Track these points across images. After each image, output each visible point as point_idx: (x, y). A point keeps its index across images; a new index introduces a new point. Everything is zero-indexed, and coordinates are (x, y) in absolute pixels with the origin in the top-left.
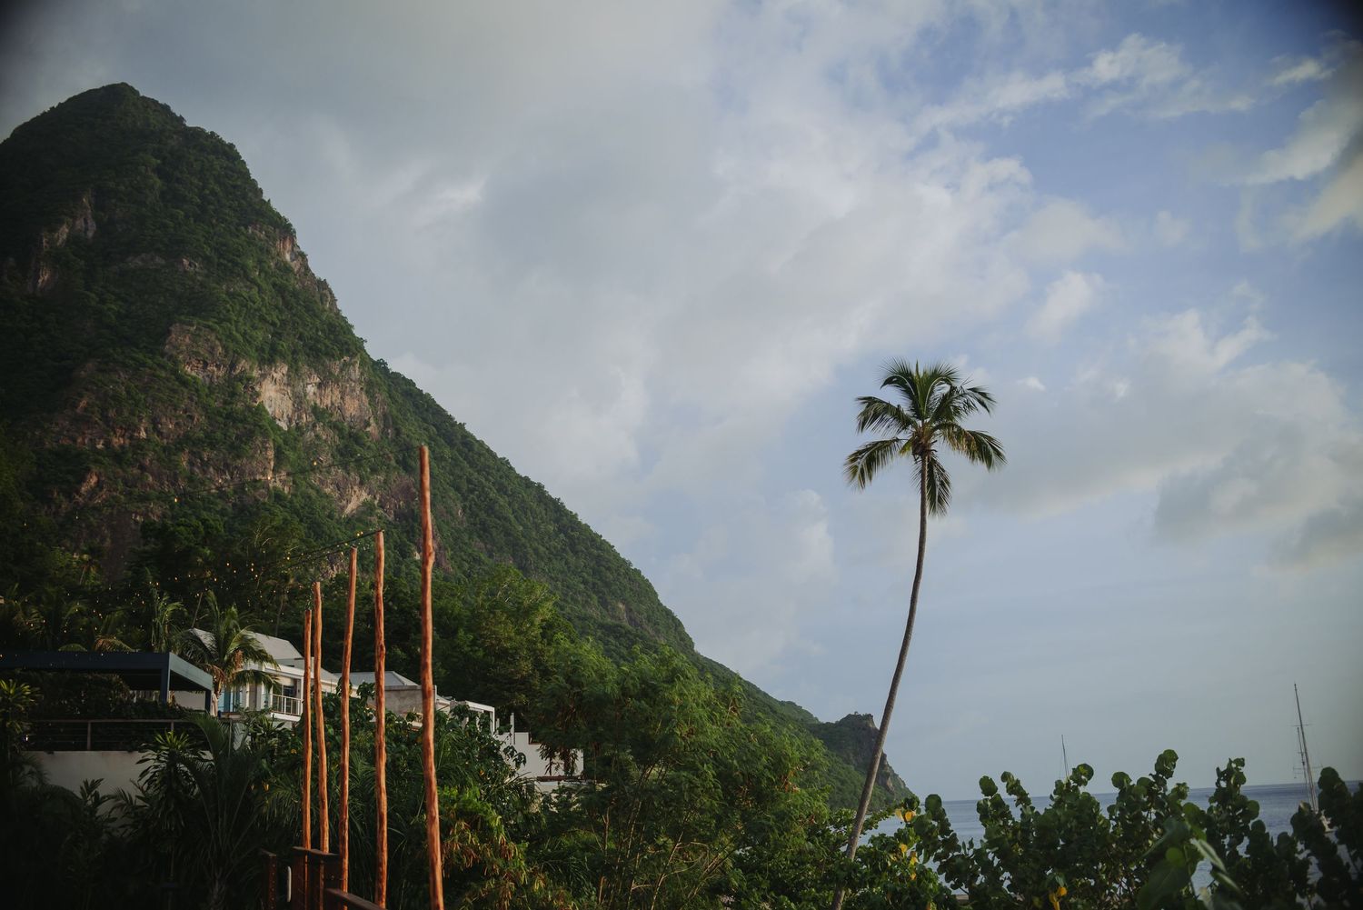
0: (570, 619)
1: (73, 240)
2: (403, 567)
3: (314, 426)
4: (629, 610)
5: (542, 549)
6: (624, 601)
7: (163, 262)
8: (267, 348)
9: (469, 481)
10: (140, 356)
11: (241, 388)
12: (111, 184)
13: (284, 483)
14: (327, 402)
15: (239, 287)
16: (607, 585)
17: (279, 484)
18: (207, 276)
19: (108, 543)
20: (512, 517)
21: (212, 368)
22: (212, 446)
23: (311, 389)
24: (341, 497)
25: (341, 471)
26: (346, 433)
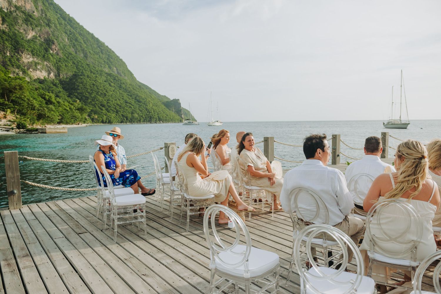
0: (97, 71)
2: (46, 55)
3: (16, 11)
4: (117, 70)
5: (91, 52)
6: (116, 67)
9: (70, 31)
13: (6, 28)
14: (20, 4)
16: (111, 62)
17: (4, 29)
20: (83, 42)
24: (26, 33)
25: (25, 26)
26: (27, 14)
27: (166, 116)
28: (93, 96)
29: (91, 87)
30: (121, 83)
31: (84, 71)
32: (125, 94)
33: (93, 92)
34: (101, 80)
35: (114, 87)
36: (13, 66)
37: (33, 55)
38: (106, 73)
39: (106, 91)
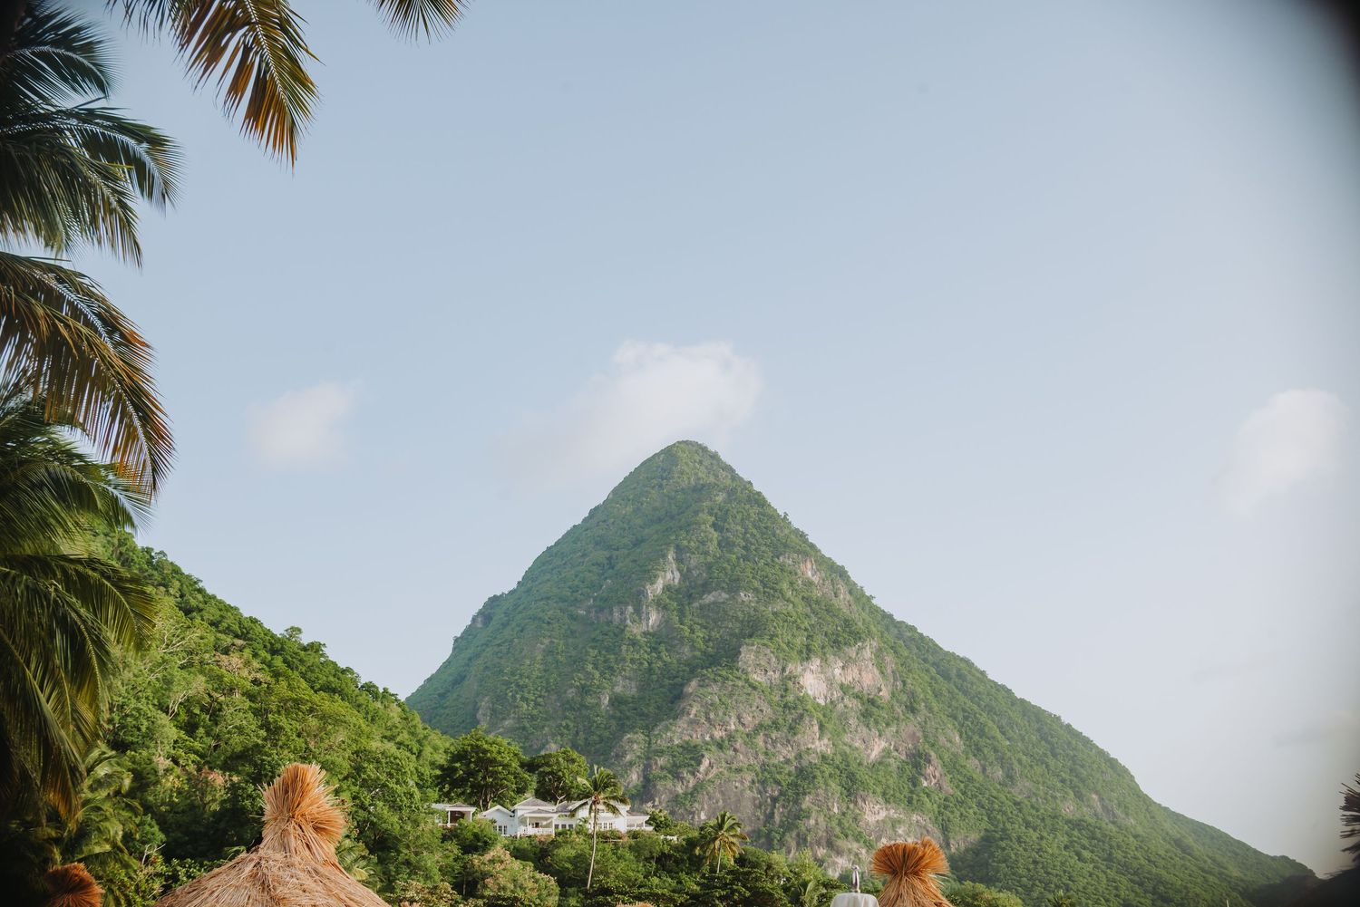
0: (1043, 820)
1: (667, 588)
2: (914, 796)
3: (843, 699)
4: (1101, 799)
5: (1024, 758)
6: (1097, 793)
7: (727, 596)
8: (804, 651)
9: (964, 710)
10: (724, 673)
11: (790, 684)
12: (685, 543)
13: (827, 746)
14: (850, 678)
15: (779, 606)
16: (1083, 781)
17: (824, 748)
18: (757, 602)
19: (721, 803)
20: (999, 735)
21: (770, 673)
22: (778, 729)
23: (837, 671)
24: (867, 747)
25: (864, 729)
26: (865, 699)
28: (1035, 895)
29: (1029, 870)
30: (1111, 847)
31: (1008, 826)
32: (1124, 880)
33: (1034, 885)
34: (1054, 845)
35: (1093, 861)
36: (847, 836)
37: (887, 801)
38: (1068, 822)
39: (1070, 878)
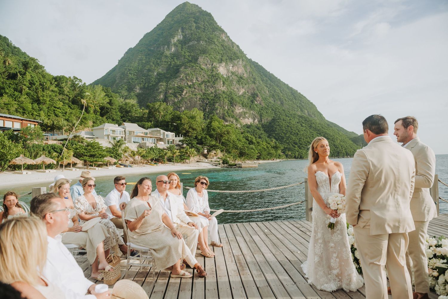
0: (291, 115)
1: (178, 40)
2: (252, 105)
3: (232, 76)
4: (308, 112)
5: (287, 99)
6: (307, 110)
7: (196, 43)
8: (220, 60)
9: (270, 85)
10: (193, 64)
11: (214, 69)
12: (185, 26)
13: (225, 89)
14: (235, 70)
15: (213, 46)
16: (303, 106)
17: (224, 90)
18: (206, 45)
19: (189, 105)
20: (280, 92)
21: (208, 65)
22: (209, 82)
23: (231, 68)
24: (238, 91)
25: (238, 85)
26: (239, 76)
27: (353, 151)
28: (287, 135)
29: (286, 128)
30: (311, 123)
31: (280, 116)
32: (315, 132)
33: (287, 133)
34: (294, 122)
35: (305, 127)
36: (229, 116)
37: (243, 106)
38: (299, 116)
39: (299, 131)
